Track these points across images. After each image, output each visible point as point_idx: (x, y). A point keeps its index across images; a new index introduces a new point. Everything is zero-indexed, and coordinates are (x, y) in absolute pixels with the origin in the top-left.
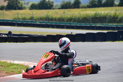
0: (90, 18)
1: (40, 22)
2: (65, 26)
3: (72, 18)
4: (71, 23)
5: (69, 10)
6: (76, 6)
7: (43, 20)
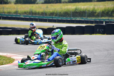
0: (70, 13)
1: (24, 16)
2: (48, 20)
3: (54, 12)
4: (53, 17)
5: (52, 5)
6: (58, 1)
7: (27, 14)
